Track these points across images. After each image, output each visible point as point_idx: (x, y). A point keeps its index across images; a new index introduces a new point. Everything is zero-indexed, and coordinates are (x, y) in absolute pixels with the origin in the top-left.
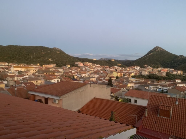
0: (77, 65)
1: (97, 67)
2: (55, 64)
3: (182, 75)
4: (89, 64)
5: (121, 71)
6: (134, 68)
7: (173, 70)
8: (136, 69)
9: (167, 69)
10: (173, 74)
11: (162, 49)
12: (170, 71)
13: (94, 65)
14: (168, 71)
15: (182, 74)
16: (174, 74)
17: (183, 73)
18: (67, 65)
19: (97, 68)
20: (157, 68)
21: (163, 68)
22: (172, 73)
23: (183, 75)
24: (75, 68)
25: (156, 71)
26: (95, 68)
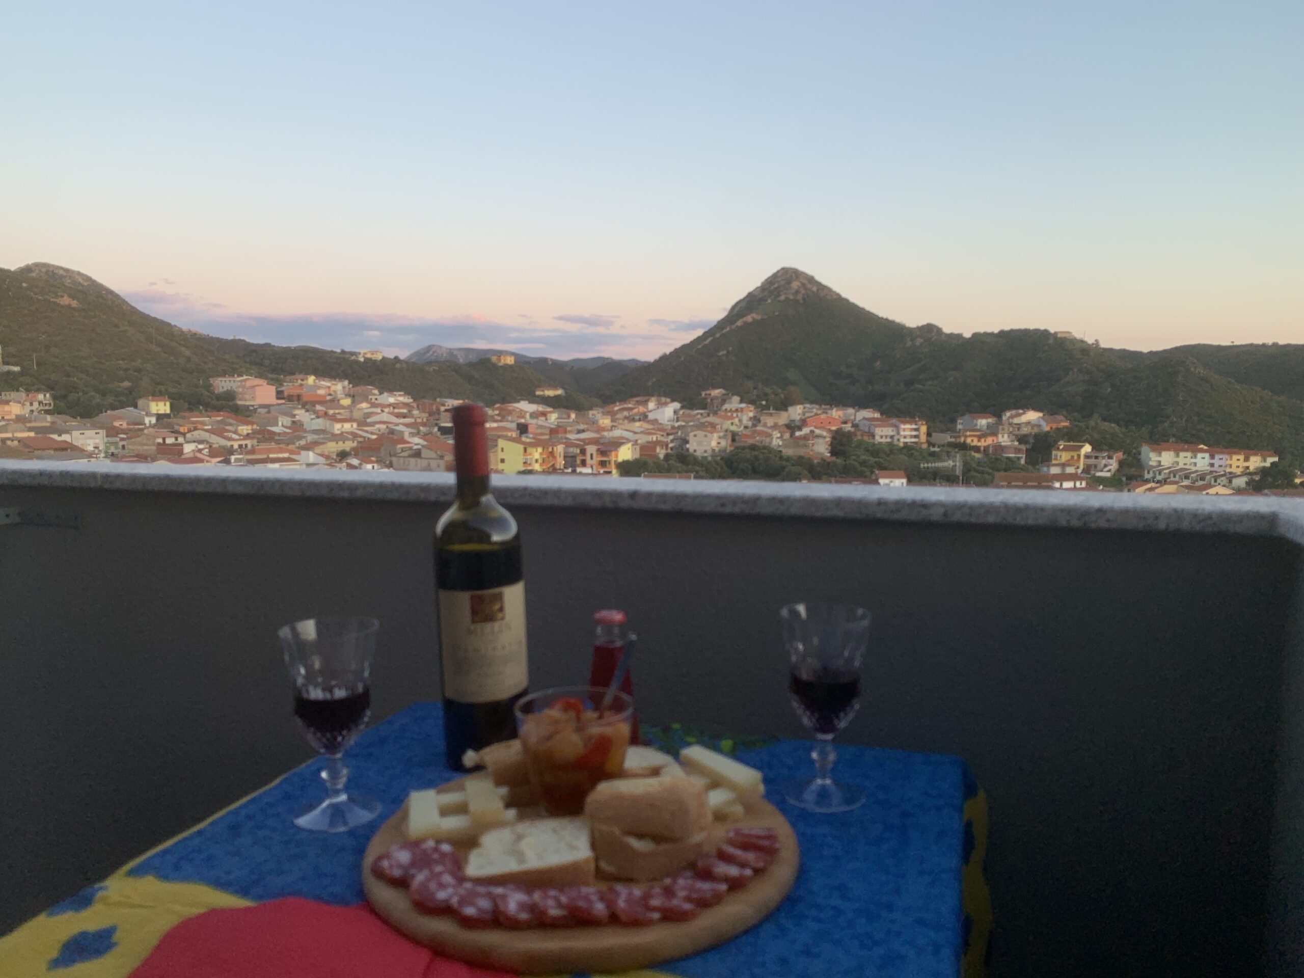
0: (230, 396)
1: (383, 406)
2: (41, 397)
3: (925, 446)
4: (321, 392)
5: (553, 432)
6: (641, 409)
7: (877, 415)
8: (651, 416)
9: (841, 413)
10: (874, 444)
11: (818, 284)
12: (855, 426)
13: (366, 399)
14: (848, 427)
15: (923, 438)
16: (878, 439)
17: (929, 434)
18: (140, 402)
19: (385, 417)
20: (783, 406)
21: (815, 409)
22: (866, 438)
23: (930, 444)
24: (208, 421)
25: (775, 427)
26: (369, 415)
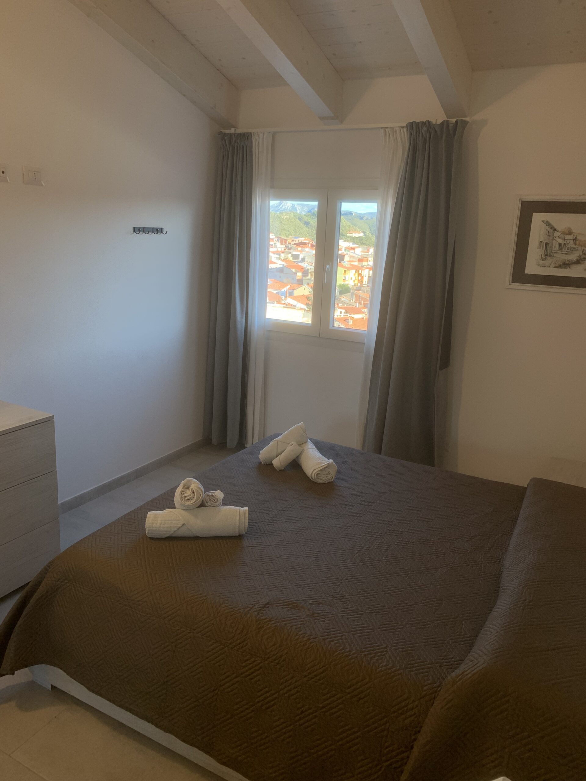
5: (360, 260)
